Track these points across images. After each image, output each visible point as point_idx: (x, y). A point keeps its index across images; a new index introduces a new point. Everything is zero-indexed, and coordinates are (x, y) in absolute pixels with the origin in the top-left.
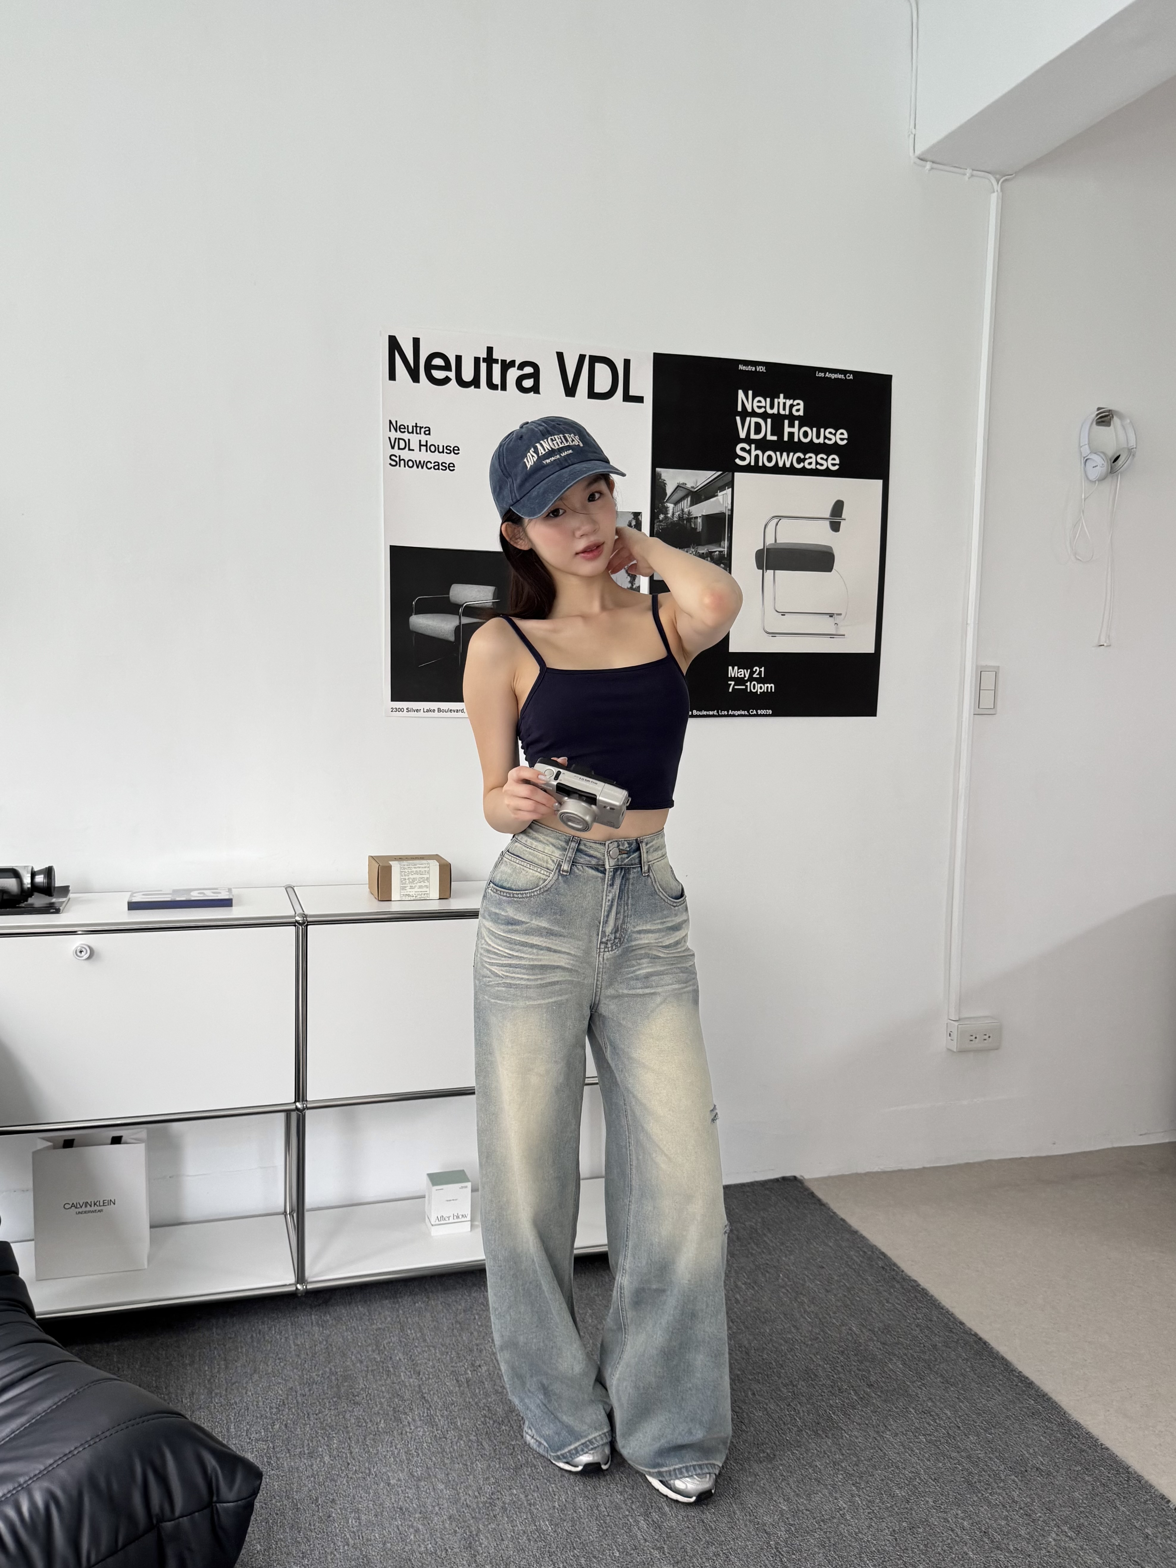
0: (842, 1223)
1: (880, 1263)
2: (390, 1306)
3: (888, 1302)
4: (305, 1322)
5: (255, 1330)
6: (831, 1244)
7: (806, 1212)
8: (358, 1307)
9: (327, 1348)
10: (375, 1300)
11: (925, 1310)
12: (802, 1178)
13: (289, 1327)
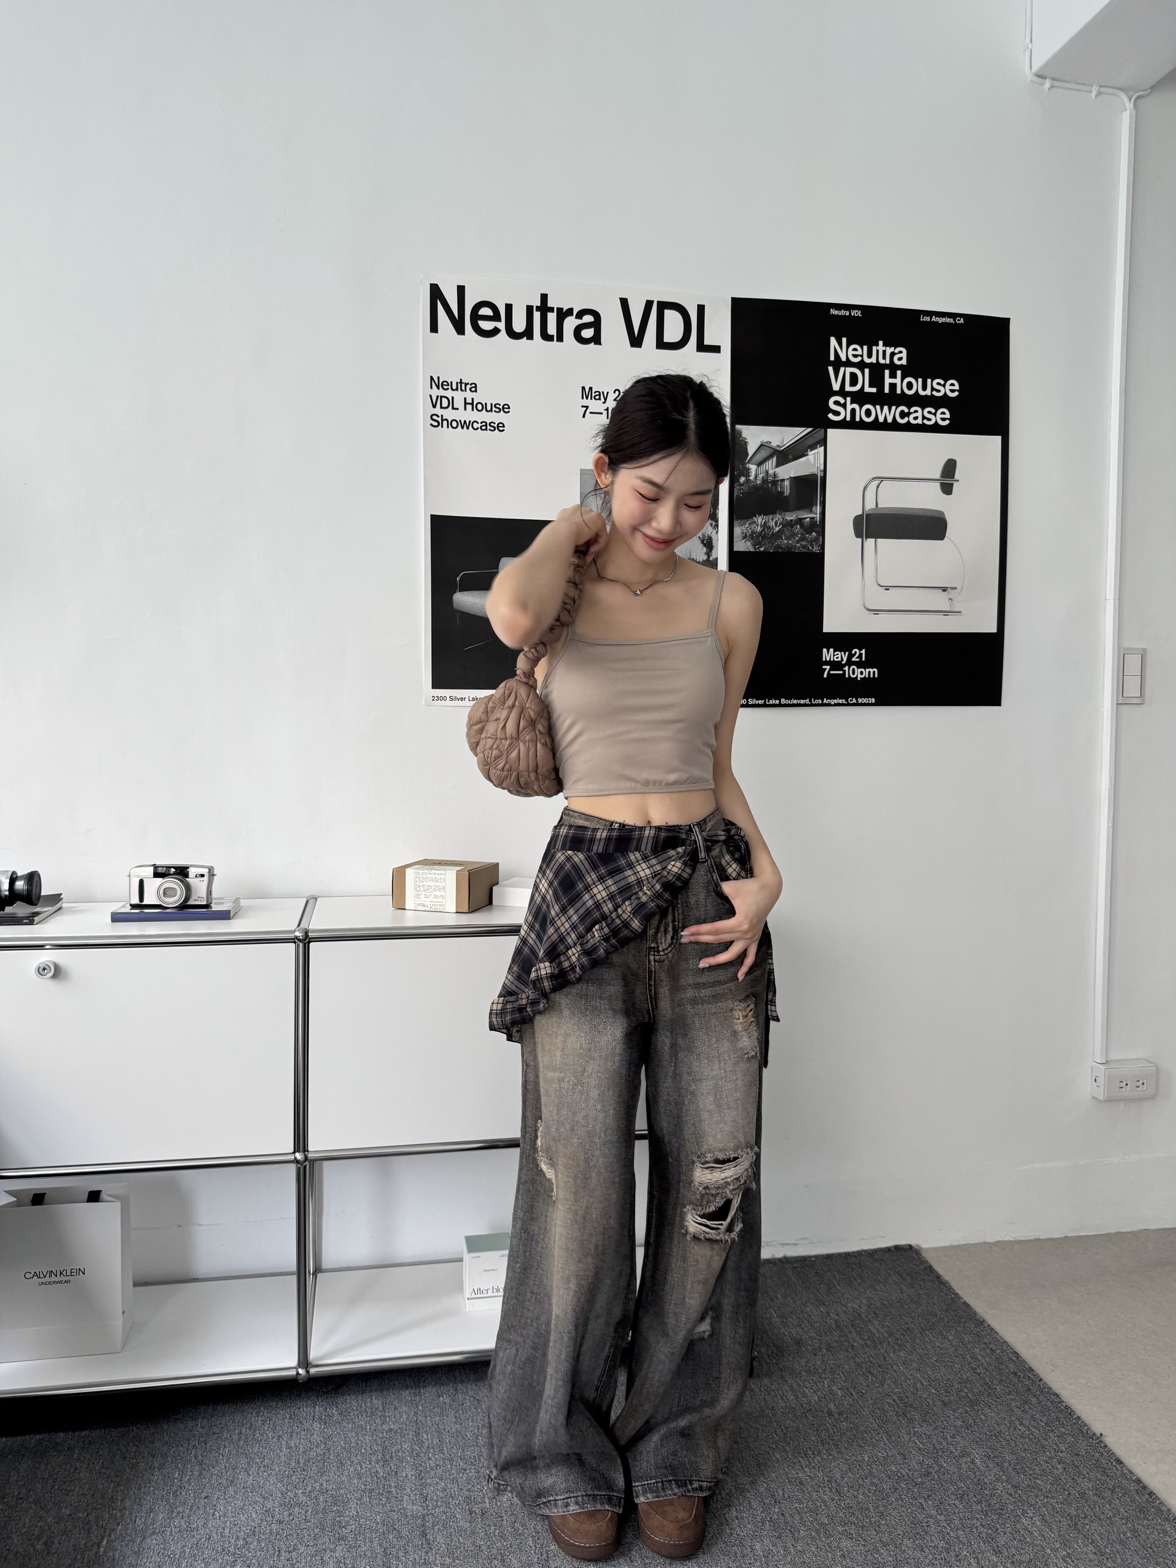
0: (964, 1308)
1: (1012, 1367)
2: (409, 1399)
3: (1020, 1425)
4: (306, 1416)
5: (246, 1424)
6: (950, 1338)
7: (921, 1292)
8: (372, 1399)
9: (324, 1453)
10: (393, 1389)
11: (1070, 1439)
12: (918, 1248)
13: (286, 1420)
